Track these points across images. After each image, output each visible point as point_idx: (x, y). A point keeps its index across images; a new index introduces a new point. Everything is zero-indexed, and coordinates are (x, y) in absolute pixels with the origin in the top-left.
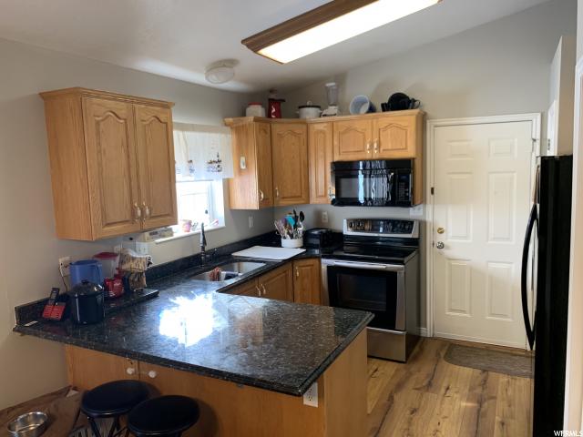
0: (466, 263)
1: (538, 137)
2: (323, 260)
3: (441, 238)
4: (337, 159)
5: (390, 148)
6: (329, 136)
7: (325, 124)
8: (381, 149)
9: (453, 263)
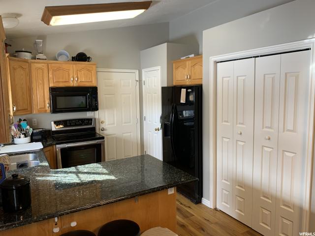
0: (113, 136)
1: (138, 80)
2: (57, 146)
3: (102, 126)
4: (52, 85)
5: (83, 80)
6: (46, 72)
7: (43, 64)
8: (79, 81)
9: (109, 137)
